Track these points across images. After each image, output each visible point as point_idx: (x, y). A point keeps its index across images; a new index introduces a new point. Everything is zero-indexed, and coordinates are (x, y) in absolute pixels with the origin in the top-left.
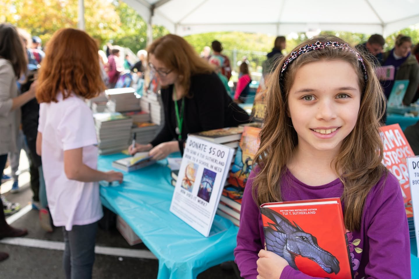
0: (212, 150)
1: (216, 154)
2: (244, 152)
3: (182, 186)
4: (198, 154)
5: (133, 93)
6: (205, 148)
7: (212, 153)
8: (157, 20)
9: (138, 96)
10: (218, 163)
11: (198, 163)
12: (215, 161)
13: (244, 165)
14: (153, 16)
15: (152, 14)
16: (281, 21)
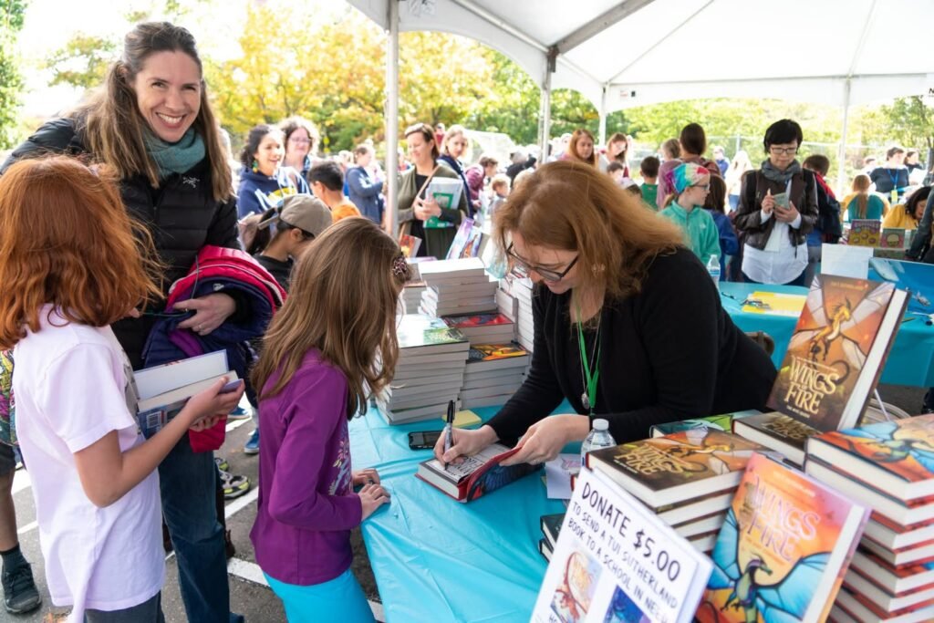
0: (643, 539)
1: (654, 557)
2: (744, 535)
3: (553, 607)
4: (603, 535)
5: (482, 270)
6: (623, 526)
7: (643, 550)
9: (492, 279)
10: (659, 589)
11: (600, 560)
12: (651, 581)
13: (741, 575)
14: (554, 71)
15: (552, 67)
16: (857, 72)
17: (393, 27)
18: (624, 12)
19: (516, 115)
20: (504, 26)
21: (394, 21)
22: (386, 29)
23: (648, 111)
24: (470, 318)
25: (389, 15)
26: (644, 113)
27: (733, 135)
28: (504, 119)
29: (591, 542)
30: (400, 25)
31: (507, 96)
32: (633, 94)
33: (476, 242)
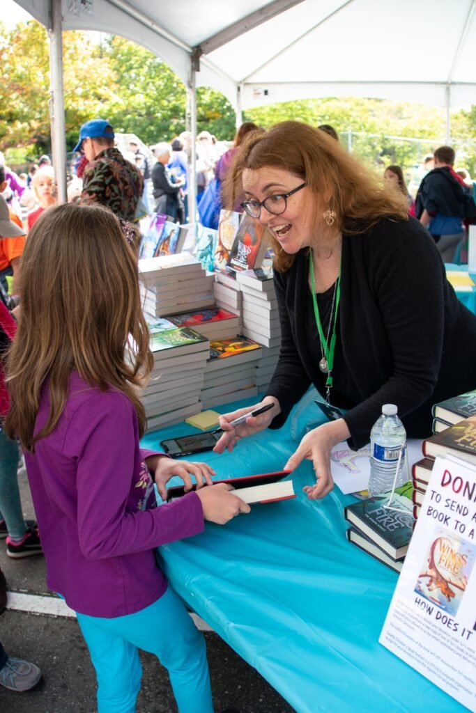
8: (202, 79)
14: (198, 70)
15: (196, 66)
16: (455, 80)
17: (56, 26)
18: (263, 17)
19: (140, 115)
20: (155, 27)
21: (56, 19)
22: (48, 28)
23: (267, 110)
24: (192, 316)
25: (51, 14)
26: (263, 112)
27: (344, 131)
28: (129, 120)
29: (461, 527)
30: (63, 23)
31: (132, 98)
32: (266, 92)
33: (174, 237)
